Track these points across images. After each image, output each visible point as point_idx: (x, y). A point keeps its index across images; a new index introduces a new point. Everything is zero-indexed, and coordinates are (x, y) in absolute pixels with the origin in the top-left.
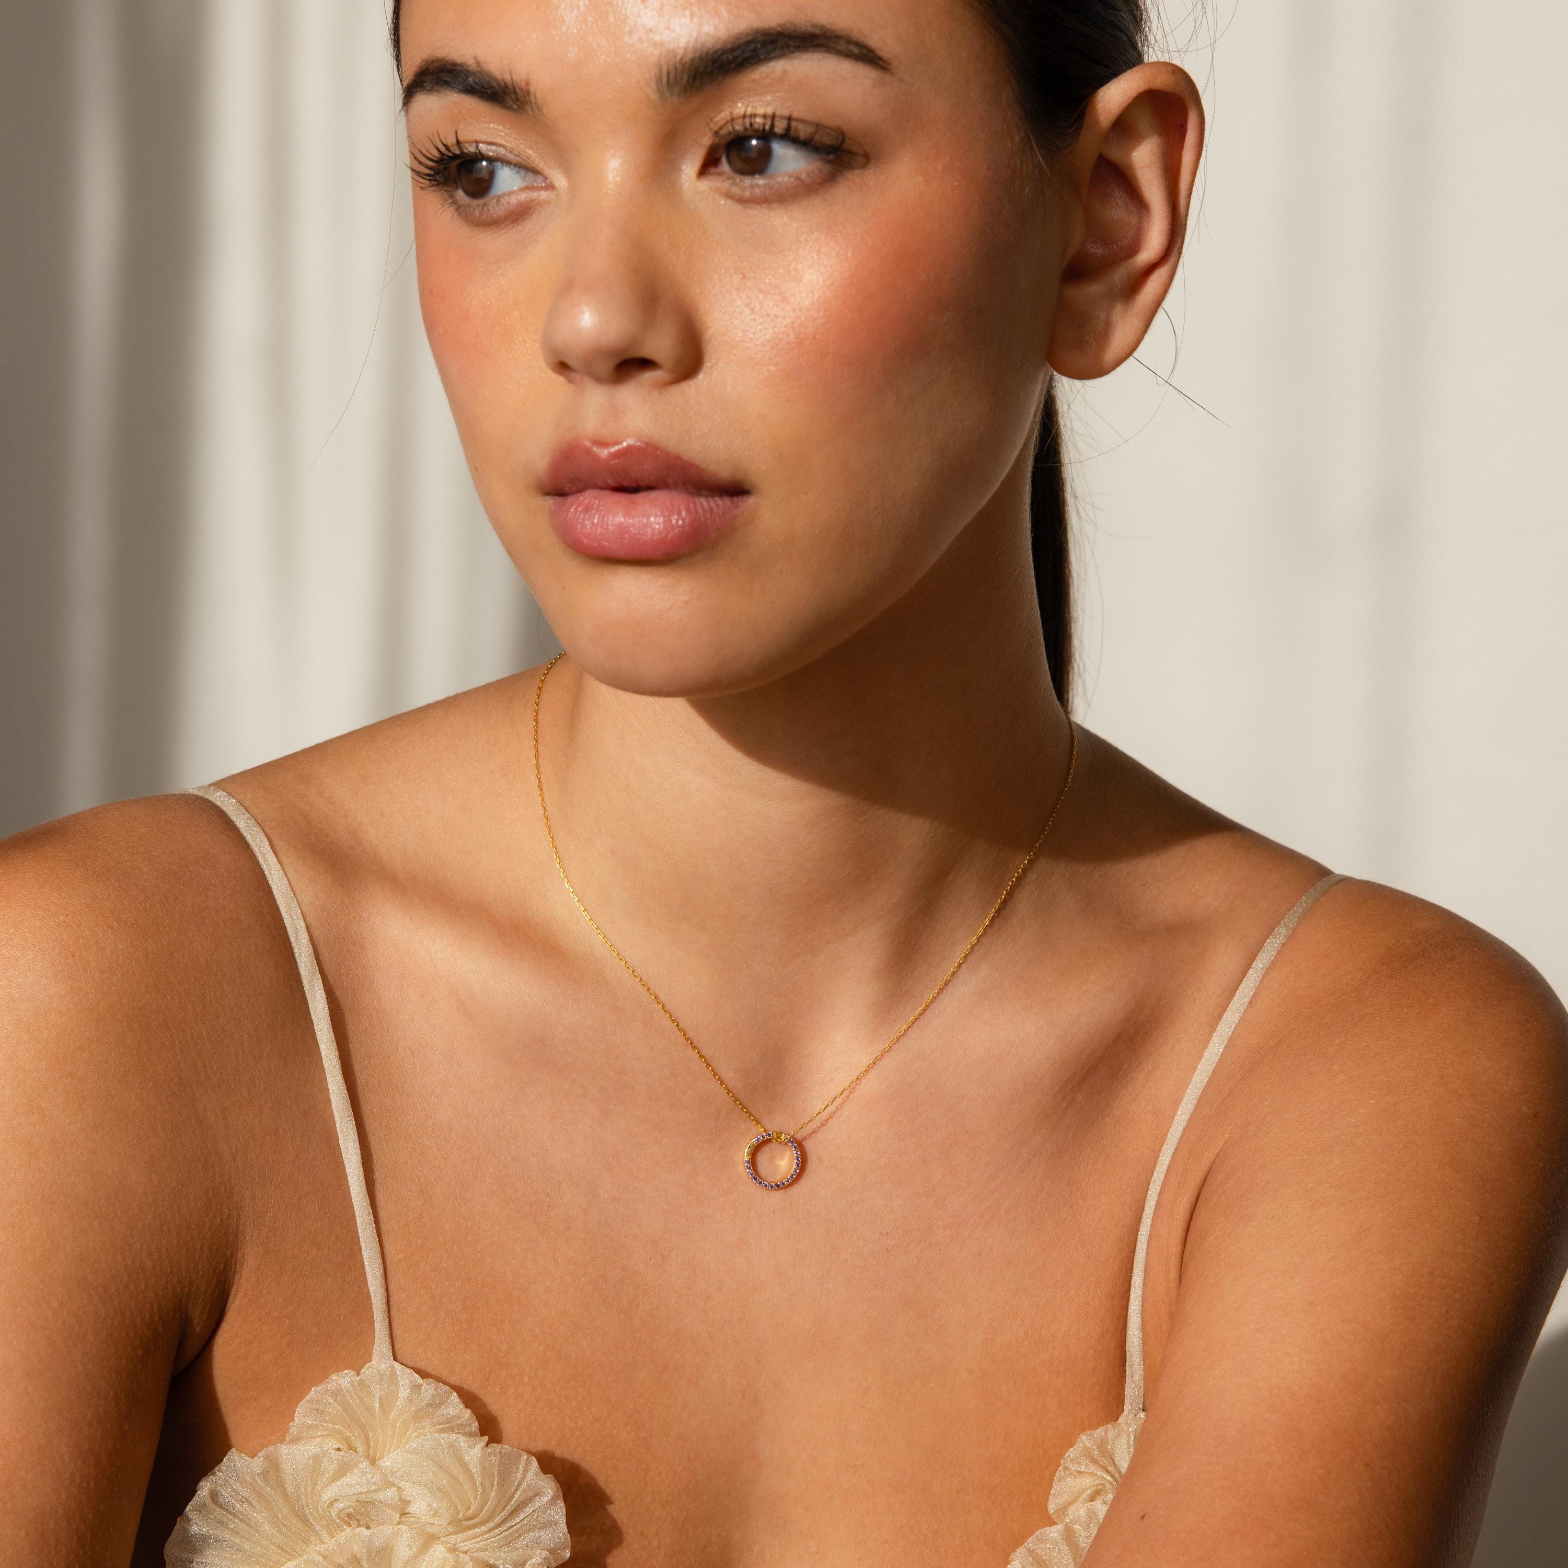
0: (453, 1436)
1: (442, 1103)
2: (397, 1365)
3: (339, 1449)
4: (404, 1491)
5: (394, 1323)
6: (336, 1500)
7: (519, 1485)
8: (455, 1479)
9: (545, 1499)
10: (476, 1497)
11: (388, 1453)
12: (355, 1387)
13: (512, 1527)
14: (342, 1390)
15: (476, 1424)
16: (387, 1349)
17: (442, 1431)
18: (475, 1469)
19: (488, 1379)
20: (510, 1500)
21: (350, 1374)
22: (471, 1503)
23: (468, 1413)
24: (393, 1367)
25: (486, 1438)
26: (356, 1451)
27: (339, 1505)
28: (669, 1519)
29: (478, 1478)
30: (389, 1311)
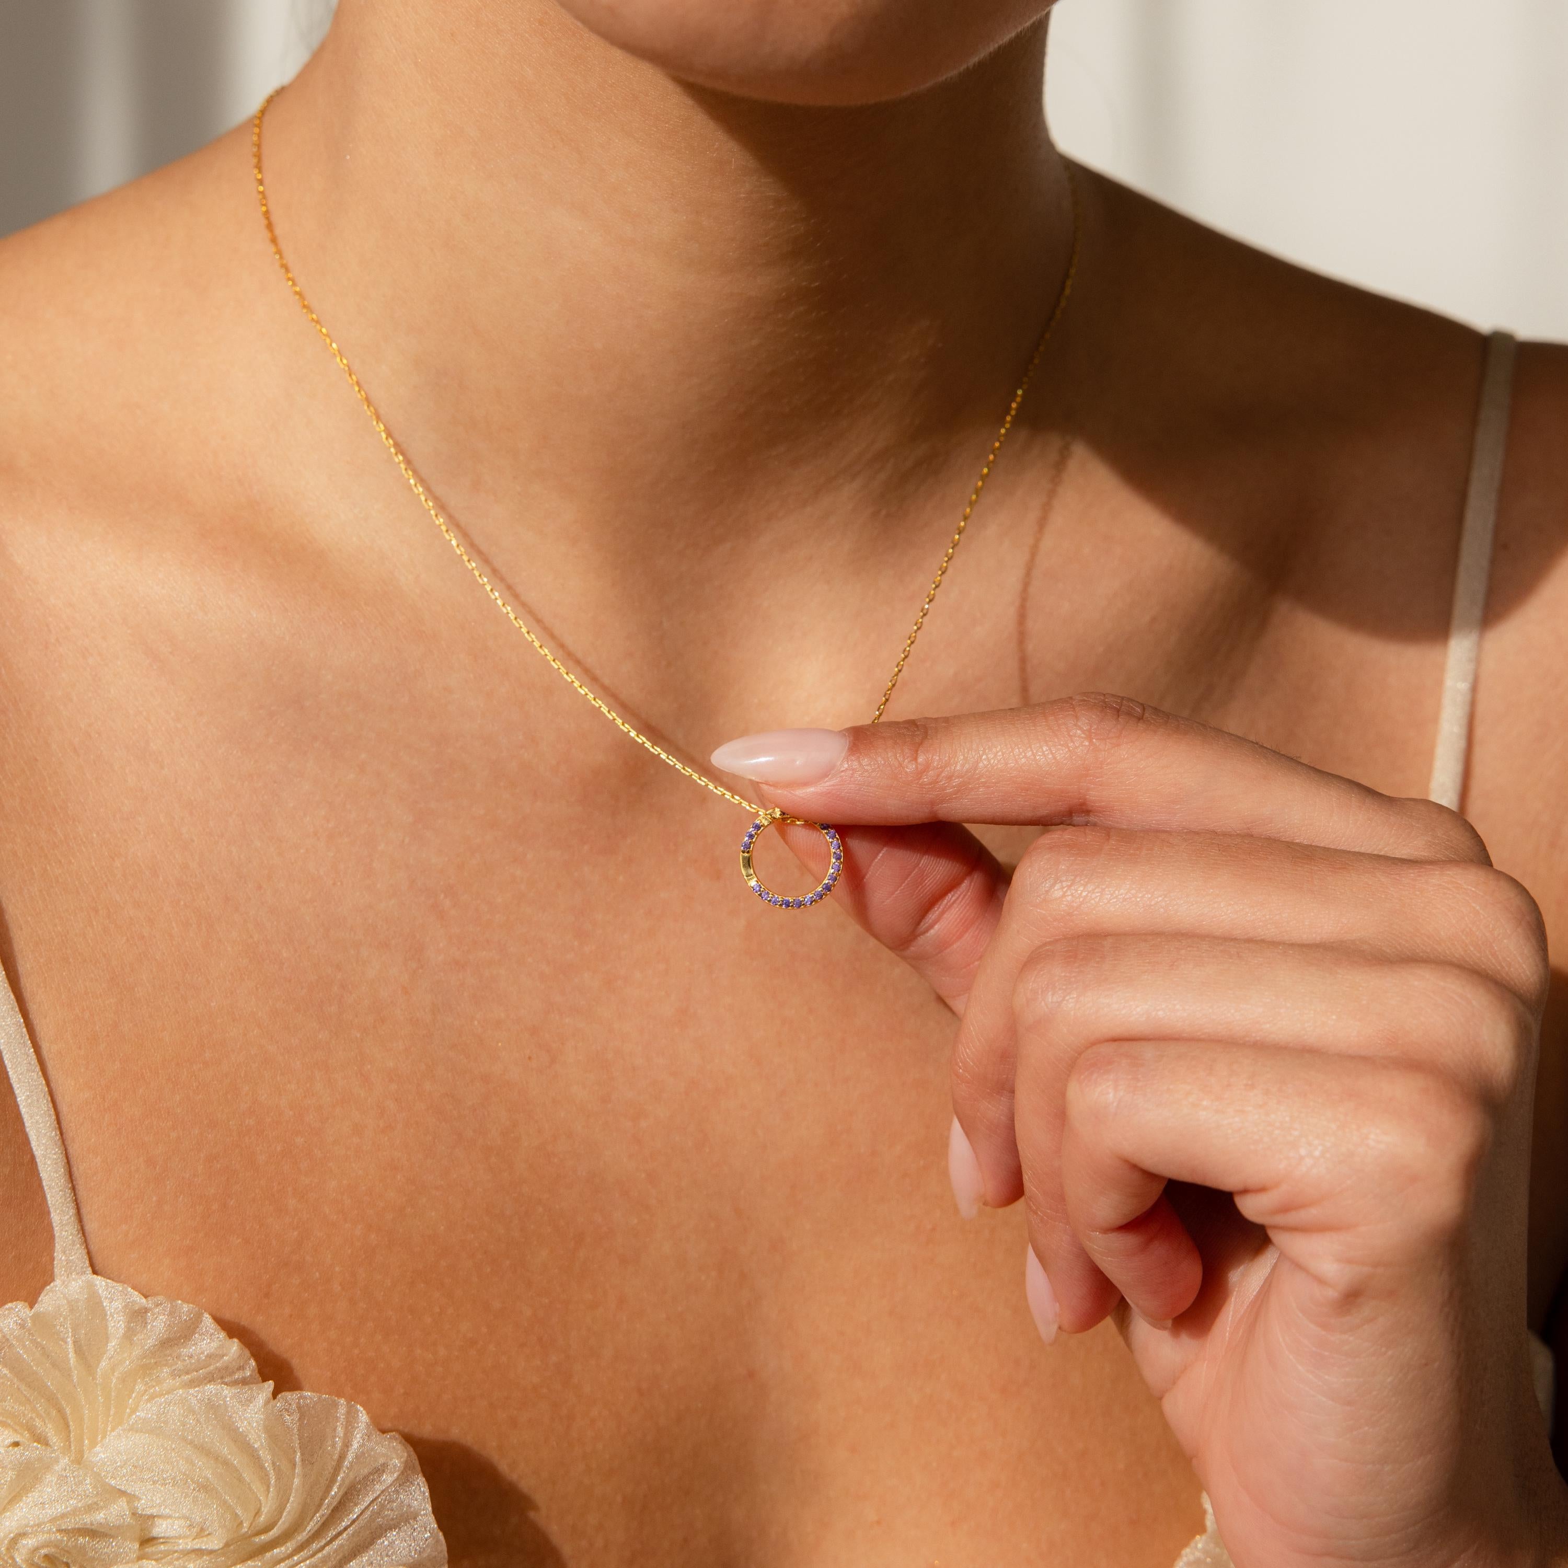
0: (210, 1388)
1: (136, 829)
2: (99, 1281)
3: (16, 1444)
4: (139, 1499)
5: (84, 1211)
6: (23, 1535)
7: (342, 1457)
8: (226, 1463)
9: (388, 1479)
10: (268, 1491)
11: (104, 1437)
12: (29, 1330)
13: (340, 1533)
14: (8, 1340)
15: (253, 1363)
16: (78, 1255)
17: (192, 1384)
18: (259, 1441)
19: (267, 1295)
20: (329, 1488)
21: (16, 1307)
22: (261, 1504)
23: (234, 1347)
24: (90, 1285)
25: (271, 1384)
26: (47, 1444)
27: (29, 1542)
28: (619, 1499)
29: (266, 1456)
30: (74, 1189)
